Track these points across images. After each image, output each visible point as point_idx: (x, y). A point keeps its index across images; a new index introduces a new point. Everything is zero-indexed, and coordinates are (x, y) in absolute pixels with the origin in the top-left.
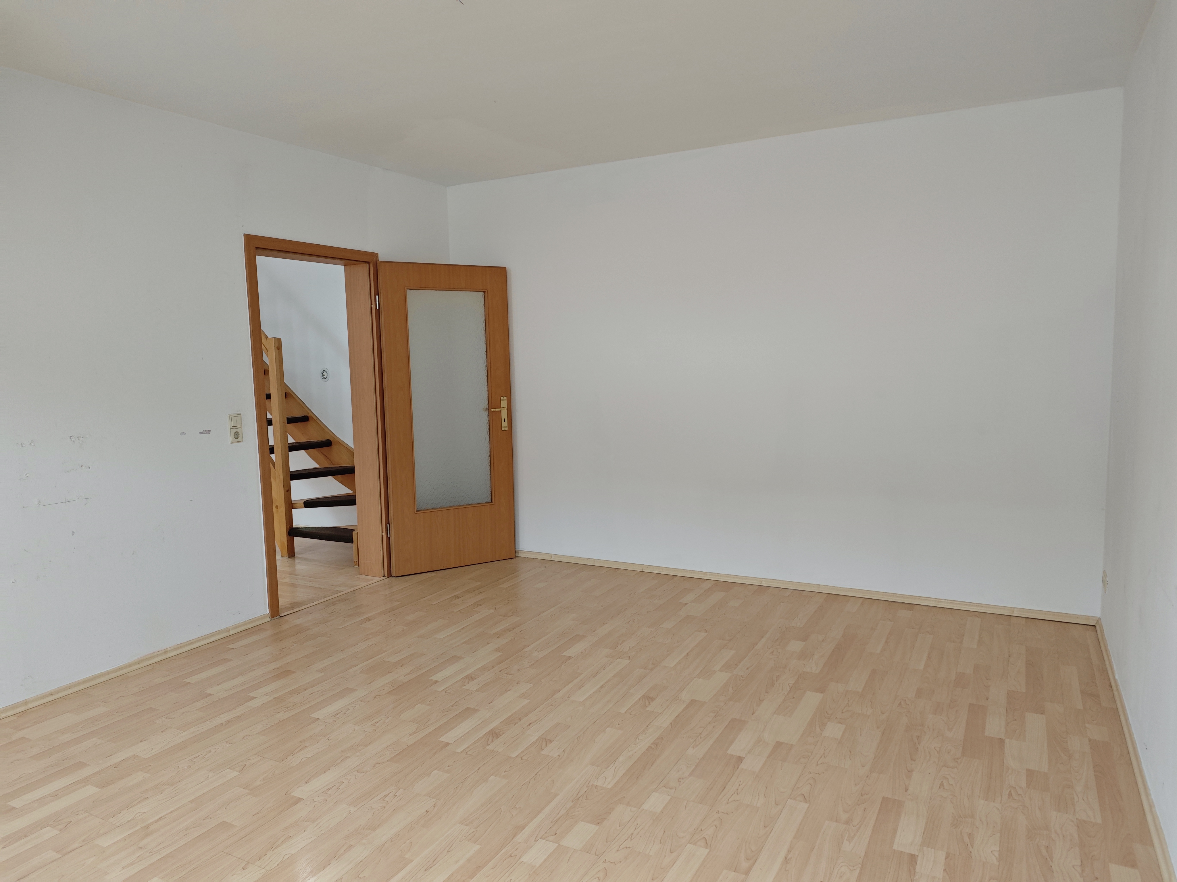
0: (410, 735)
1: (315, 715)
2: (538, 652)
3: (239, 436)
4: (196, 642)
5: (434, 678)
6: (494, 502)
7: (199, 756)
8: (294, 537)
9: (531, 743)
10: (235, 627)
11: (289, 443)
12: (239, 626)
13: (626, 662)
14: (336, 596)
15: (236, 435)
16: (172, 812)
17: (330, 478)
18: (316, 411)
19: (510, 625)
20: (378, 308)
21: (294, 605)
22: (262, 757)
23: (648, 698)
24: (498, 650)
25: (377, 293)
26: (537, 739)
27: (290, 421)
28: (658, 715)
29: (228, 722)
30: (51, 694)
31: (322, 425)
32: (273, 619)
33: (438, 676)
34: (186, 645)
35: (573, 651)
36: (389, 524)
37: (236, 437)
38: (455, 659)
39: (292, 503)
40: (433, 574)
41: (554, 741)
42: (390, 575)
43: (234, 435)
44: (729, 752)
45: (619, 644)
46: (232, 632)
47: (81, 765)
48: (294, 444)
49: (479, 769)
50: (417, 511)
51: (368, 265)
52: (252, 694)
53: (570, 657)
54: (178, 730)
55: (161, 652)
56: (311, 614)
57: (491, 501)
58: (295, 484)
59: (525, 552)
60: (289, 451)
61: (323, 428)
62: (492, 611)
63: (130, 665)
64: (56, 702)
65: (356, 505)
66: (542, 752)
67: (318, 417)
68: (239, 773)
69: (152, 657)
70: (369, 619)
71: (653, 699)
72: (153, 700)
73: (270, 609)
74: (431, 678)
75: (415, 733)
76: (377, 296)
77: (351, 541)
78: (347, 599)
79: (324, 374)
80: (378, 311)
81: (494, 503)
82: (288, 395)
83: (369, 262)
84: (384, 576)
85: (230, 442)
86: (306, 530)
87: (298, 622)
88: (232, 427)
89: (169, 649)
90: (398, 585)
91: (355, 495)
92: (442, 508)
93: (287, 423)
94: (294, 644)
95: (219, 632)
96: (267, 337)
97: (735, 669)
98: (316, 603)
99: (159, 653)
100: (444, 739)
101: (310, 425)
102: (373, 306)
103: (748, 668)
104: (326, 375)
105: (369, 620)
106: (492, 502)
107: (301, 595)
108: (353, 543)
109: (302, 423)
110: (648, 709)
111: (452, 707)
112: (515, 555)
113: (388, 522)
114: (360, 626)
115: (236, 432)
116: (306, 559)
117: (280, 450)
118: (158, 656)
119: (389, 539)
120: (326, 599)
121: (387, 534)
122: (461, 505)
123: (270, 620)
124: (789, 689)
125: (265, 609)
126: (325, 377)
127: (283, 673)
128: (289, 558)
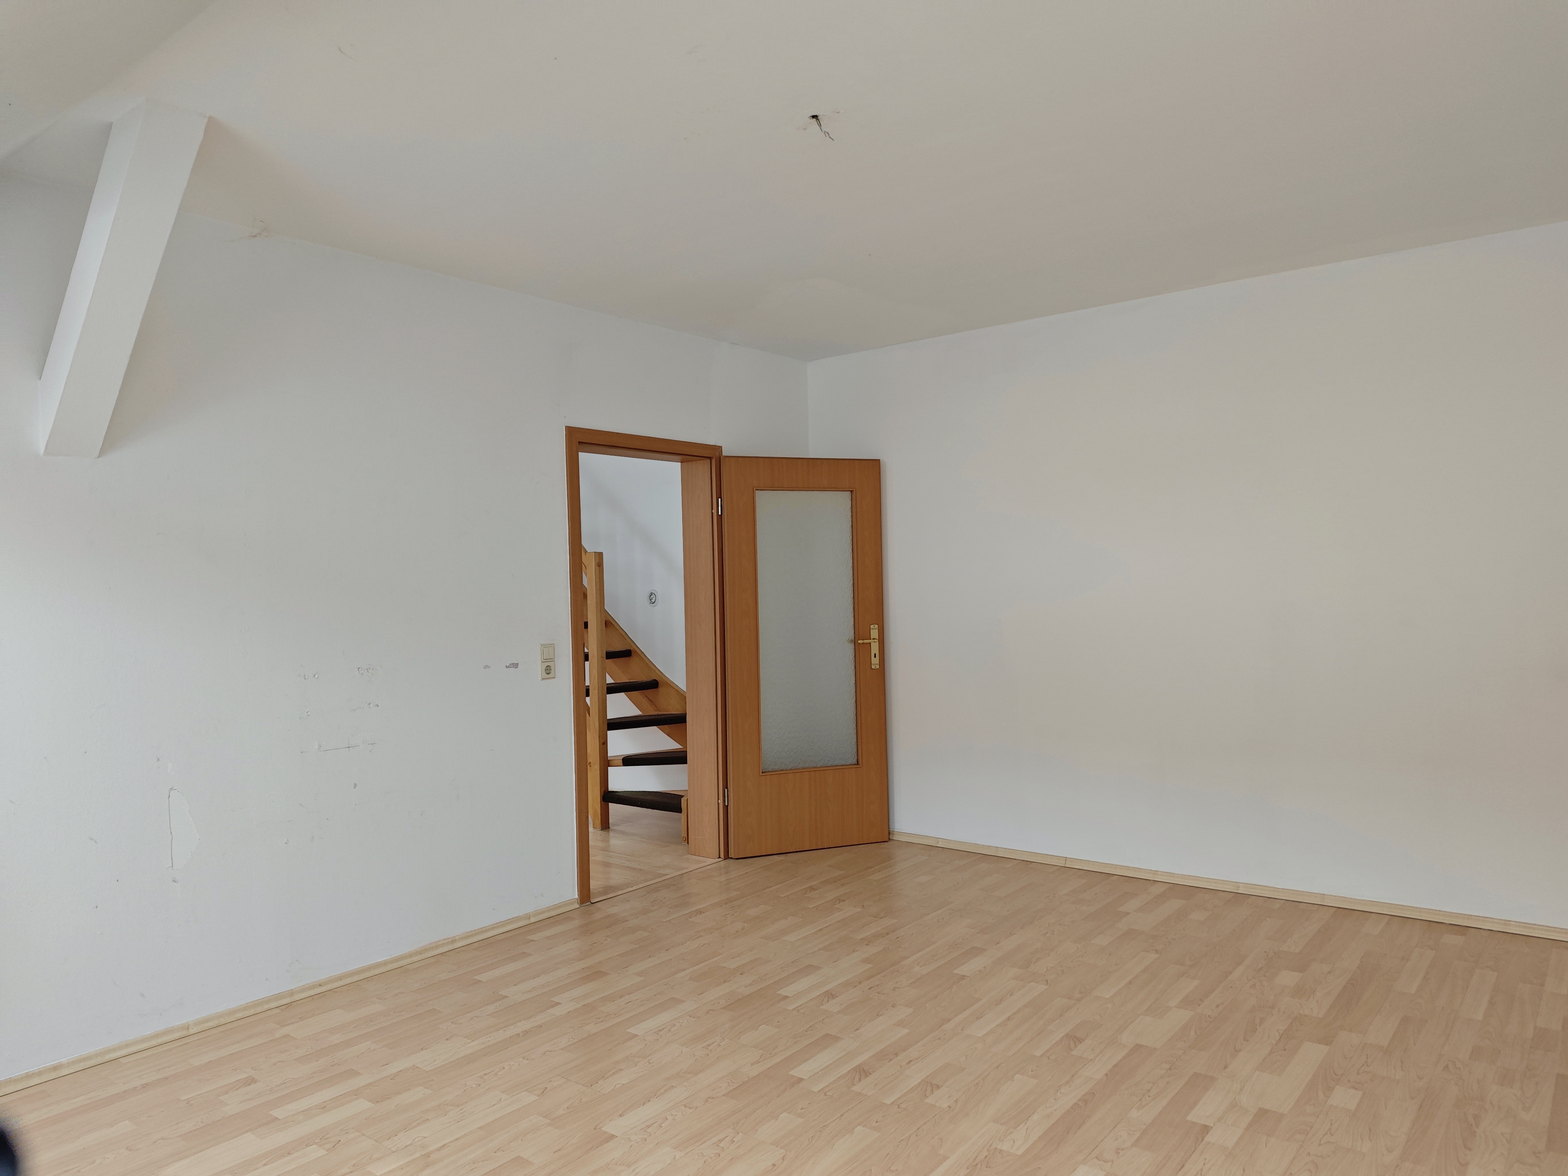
0: (752, 1064)
1: (633, 1030)
2: (921, 966)
3: (551, 671)
4: (489, 930)
5: (783, 992)
6: (861, 764)
7: (490, 1073)
8: (610, 804)
9: (911, 1087)
10: (537, 913)
11: (607, 684)
12: (542, 913)
13: (1043, 987)
14: (659, 880)
15: (548, 670)
16: (457, 1139)
17: (655, 728)
18: (641, 643)
19: (883, 928)
20: (720, 514)
21: (607, 889)
22: (566, 1080)
23: (1073, 1039)
24: (866, 961)
25: (719, 496)
26: (920, 1083)
27: (610, 655)
28: (1088, 1062)
29: (526, 1032)
30: (320, 985)
31: (647, 661)
32: (582, 905)
33: (788, 991)
34: (478, 933)
35: (968, 968)
36: (727, 788)
37: (548, 672)
38: (810, 969)
39: (609, 759)
40: (782, 857)
41: (942, 1086)
42: (727, 857)
43: (545, 670)
44: (1189, 1118)
45: (1033, 963)
46: (533, 920)
47: (352, 1073)
48: (613, 685)
49: (841, 1116)
50: (762, 772)
51: (709, 461)
52: (556, 999)
53: (964, 976)
54: (466, 1039)
55: (447, 941)
56: (628, 901)
57: (858, 762)
58: (613, 736)
59: (902, 834)
60: (607, 694)
61: (648, 665)
62: (859, 910)
63: (410, 955)
64: (325, 995)
65: (686, 763)
66: (927, 1101)
67: (643, 651)
68: (539, 1098)
69: (437, 947)
70: (699, 912)
71: (1080, 1040)
72: (436, 1000)
73: (579, 891)
74: (779, 992)
75: (758, 1062)
76: (720, 499)
77: (679, 810)
78: (673, 885)
79: (652, 598)
80: (720, 518)
81: (861, 766)
82: (609, 623)
83: (710, 457)
84: (719, 857)
85: (540, 678)
86: (624, 795)
87: (613, 910)
88: (543, 660)
89: (457, 938)
90: (738, 869)
91: (687, 751)
92: (794, 770)
93: (607, 659)
94: (607, 938)
95: (517, 919)
96: (586, 552)
97: (1199, 1005)
98: (634, 888)
99: (445, 941)
100: (796, 1072)
101: (633, 661)
102: (714, 511)
103: (1218, 1006)
104: (654, 599)
105: (701, 913)
106: (858, 764)
107: (617, 877)
108: (681, 813)
109: (623, 659)
110: (1073, 1053)
111: (806, 1031)
112: (889, 838)
113: (726, 786)
114: (689, 920)
115: (547, 666)
116: (623, 833)
117: (596, 691)
118: (443, 945)
119: (726, 808)
120: (647, 884)
121: (724, 801)
122: (818, 766)
123: (578, 906)
124: (1278, 1038)
125: (572, 893)
126: (653, 601)
127: (594, 974)
128: (602, 830)
